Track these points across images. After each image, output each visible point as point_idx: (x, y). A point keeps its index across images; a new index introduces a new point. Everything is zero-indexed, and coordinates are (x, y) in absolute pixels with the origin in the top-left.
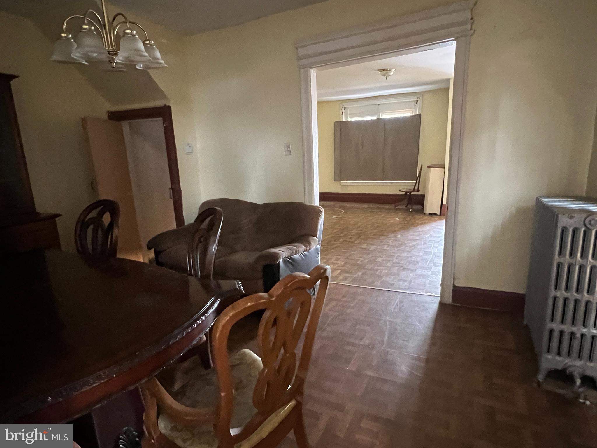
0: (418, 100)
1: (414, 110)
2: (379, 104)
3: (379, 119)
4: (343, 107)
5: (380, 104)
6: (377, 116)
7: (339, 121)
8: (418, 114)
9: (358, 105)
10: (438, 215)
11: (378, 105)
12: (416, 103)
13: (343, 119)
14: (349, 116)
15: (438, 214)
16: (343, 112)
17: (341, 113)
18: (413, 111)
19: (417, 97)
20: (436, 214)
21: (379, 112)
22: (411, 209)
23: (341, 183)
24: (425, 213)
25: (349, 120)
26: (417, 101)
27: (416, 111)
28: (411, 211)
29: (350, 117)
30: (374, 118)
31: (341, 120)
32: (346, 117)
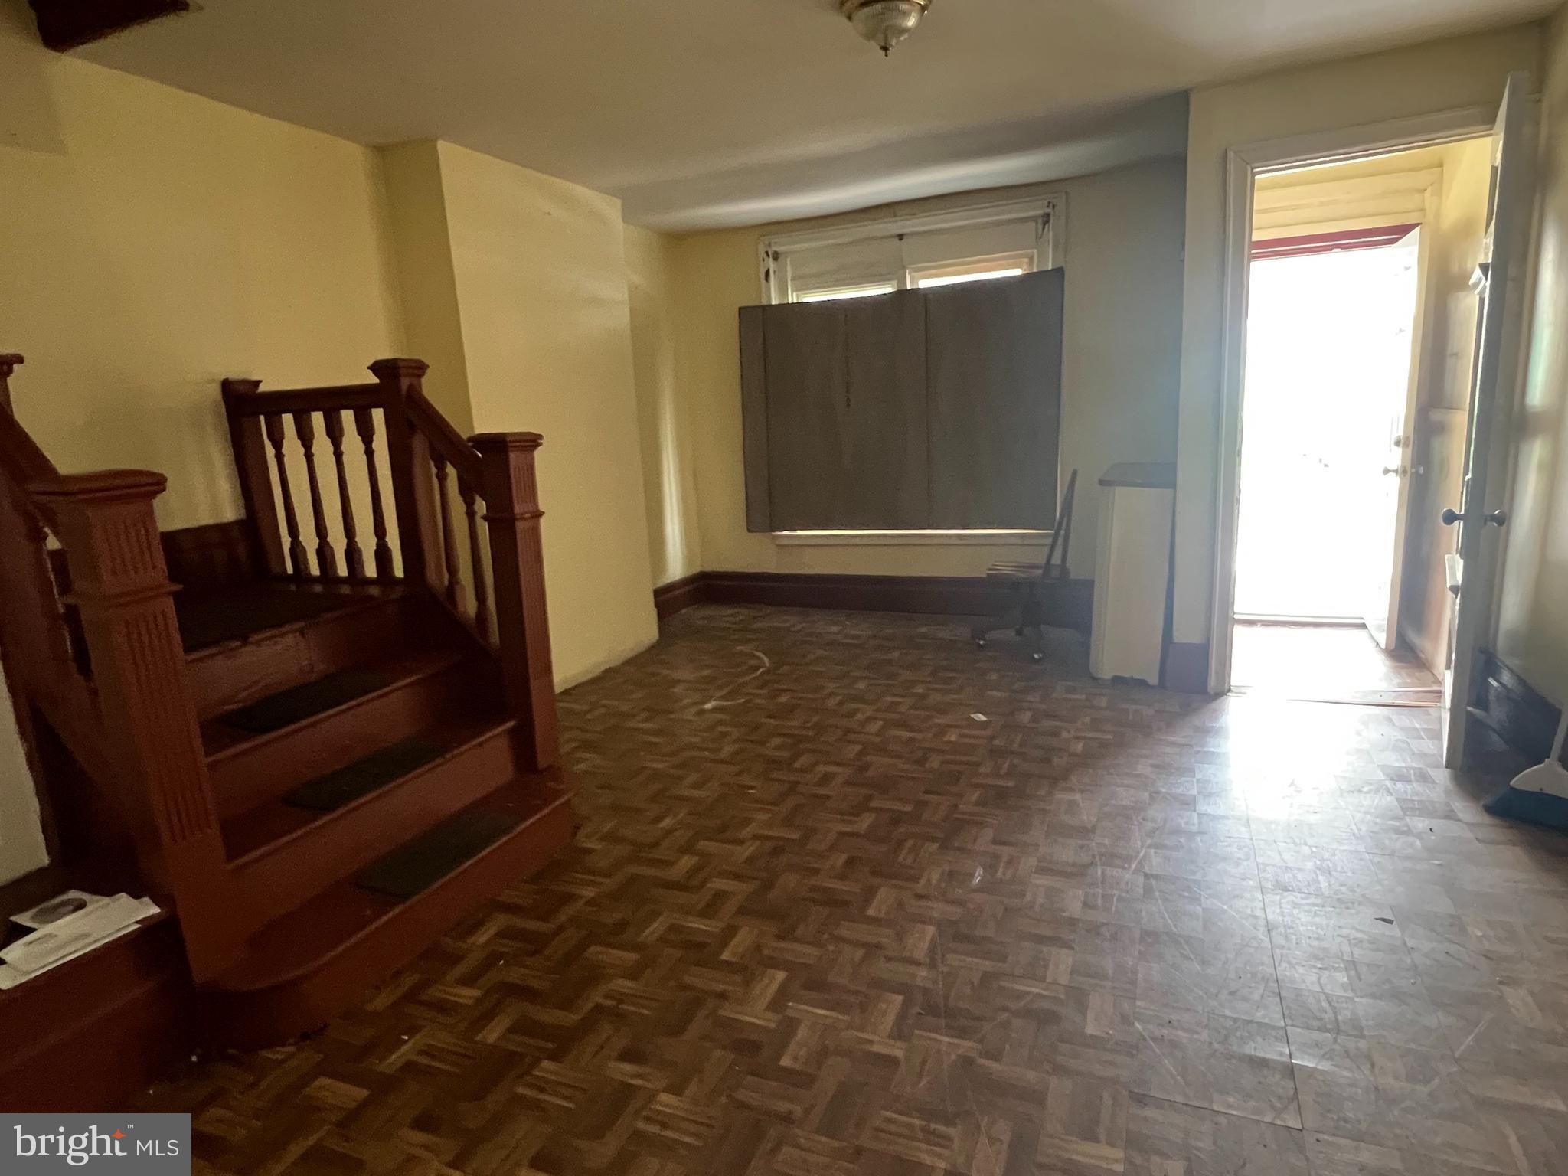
0: (1048, 215)
1: (1035, 251)
2: (901, 237)
3: (901, 295)
4: (767, 253)
5: (906, 234)
6: (895, 282)
7: (756, 303)
8: (1050, 268)
9: (826, 243)
10: (1153, 687)
11: (897, 240)
12: (1040, 227)
13: (769, 297)
14: (792, 286)
15: (1153, 680)
16: (767, 273)
17: (763, 276)
18: (1031, 259)
19: (1046, 202)
20: (1142, 683)
21: (904, 268)
22: (1037, 653)
23: (774, 536)
24: (1095, 675)
25: (793, 298)
26: (1046, 218)
27: (1042, 256)
28: (1040, 659)
29: (796, 289)
30: (887, 289)
31: (764, 302)
32: (783, 292)
